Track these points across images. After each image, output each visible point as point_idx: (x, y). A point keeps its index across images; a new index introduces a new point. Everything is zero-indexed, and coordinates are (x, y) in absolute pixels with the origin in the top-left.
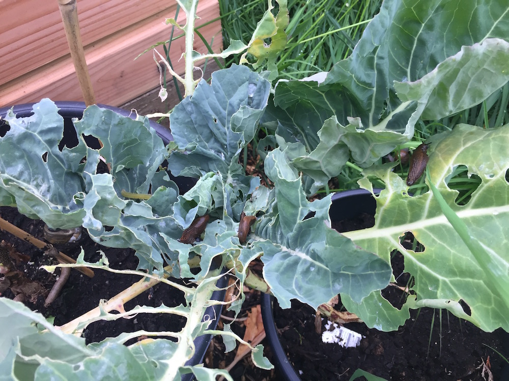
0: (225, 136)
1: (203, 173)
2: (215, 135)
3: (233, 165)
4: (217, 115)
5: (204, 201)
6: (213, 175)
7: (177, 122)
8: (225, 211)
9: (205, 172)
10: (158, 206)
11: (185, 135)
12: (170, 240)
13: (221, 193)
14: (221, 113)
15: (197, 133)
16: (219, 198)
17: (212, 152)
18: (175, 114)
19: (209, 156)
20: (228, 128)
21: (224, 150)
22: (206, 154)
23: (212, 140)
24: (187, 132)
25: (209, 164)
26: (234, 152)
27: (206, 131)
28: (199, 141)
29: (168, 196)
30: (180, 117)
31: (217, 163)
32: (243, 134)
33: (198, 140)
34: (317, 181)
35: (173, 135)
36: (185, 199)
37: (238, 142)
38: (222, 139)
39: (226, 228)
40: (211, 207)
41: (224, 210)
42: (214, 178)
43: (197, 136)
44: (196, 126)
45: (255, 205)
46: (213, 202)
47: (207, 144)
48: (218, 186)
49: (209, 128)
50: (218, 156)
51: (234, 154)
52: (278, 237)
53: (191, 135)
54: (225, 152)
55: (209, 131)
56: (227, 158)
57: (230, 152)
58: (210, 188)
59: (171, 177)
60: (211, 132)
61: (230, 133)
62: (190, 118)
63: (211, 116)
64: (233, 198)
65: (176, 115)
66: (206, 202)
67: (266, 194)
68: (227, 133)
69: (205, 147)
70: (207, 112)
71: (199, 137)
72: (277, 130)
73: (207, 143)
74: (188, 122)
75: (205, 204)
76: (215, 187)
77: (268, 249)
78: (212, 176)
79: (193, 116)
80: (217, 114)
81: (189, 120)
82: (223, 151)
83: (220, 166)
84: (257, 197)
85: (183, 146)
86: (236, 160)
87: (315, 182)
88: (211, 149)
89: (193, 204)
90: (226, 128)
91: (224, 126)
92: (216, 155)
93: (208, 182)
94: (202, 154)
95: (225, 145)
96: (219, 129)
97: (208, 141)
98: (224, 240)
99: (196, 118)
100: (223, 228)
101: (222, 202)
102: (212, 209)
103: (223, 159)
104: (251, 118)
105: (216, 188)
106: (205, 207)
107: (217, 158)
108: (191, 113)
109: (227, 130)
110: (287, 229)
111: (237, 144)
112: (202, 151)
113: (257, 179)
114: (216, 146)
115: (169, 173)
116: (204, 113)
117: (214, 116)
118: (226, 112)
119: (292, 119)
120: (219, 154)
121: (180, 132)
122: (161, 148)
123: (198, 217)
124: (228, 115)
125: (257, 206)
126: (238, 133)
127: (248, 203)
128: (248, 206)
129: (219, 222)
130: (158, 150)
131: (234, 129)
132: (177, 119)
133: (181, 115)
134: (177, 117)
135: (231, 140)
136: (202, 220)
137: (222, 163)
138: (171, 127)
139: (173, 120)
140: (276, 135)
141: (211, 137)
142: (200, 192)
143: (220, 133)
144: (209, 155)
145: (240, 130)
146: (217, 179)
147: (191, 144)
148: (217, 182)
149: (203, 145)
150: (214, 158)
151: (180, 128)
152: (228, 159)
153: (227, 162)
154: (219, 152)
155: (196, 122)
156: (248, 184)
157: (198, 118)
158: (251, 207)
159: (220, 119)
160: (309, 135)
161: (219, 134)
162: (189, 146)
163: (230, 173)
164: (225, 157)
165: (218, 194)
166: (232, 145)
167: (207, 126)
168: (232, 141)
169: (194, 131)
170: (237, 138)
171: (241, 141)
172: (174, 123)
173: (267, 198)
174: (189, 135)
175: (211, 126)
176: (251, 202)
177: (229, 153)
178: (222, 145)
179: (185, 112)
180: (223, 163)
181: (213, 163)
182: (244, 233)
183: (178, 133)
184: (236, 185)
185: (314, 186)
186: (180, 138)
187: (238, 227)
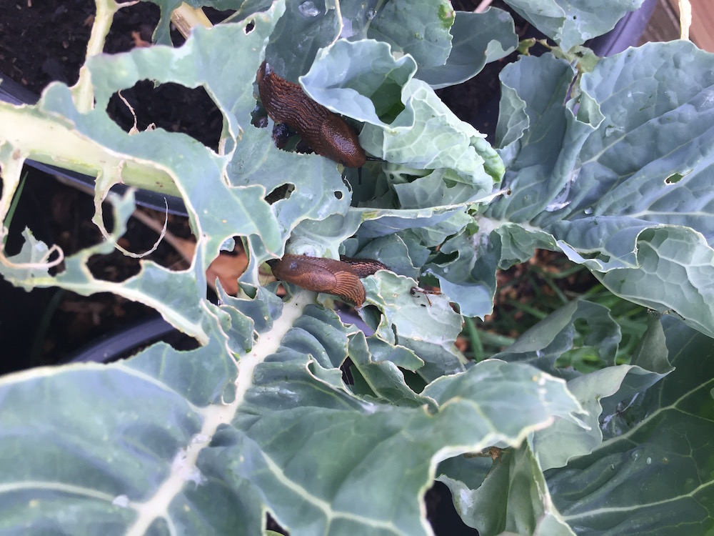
0: (620, 209)
1: (509, 151)
2: (622, 180)
3: (528, 236)
4: (690, 185)
5: (402, 144)
6: (494, 175)
7: (666, 65)
8: (375, 214)
9: (510, 157)
10: (396, 8)
11: (624, 94)
12: (262, 34)
13: (438, 200)
14: (697, 195)
15: (628, 129)
16: (424, 195)
17: (570, 175)
18: (691, 58)
19: (558, 164)
20: (645, 218)
21: (577, 209)
22: (566, 157)
23: (609, 174)
24: (635, 97)
25: (537, 168)
26: (571, 237)
27: (635, 153)
28: (604, 137)
29: (426, 36)
30: (681, 73)
31: (539, 191)
32: (629, 266)
33: (608, 132)
34: (473, 497)
35: (625, 53)
36: (406, 80)
37: (603, 250)
38: (612, 200)
39: (318, 216)
40: (396, 173)
41: (380, 210)
42: (480, 176)
43: (621, 129)
44: (654, 121)
45: (403, 304)
46: (410, 178)
47: (595, 159)
48: (461, 192)
49: (647, 161)
50: (559, 190)
51: (565, 239)
52: (274, 389)
53: (623, 110)
54: (569, 210)
55: (636, 161)
56: (553, 218)
57: (570, 227)
58: (449, 164)
59: (498, 66)
60: (633, 169)
61: (633, 223)
62: (680, 103)
63: (691, 164)
64: (431, 236)
65: (686, 59)
66: (399, 154)
67: (438, 334)
68: (633, 216)
69: (586, 153)
70: (703, 152)
71: (616, 135)
72: (643, 371)
73: (600, 161)
74: (667, 98)
75: (394, 151)
76: (456, 182)
77: (206, 364)
78: (488, 169)
79: (688, 112)
80: (695, 183)
81: (674, 100)
82: (575, 205)
83: (528, 198)
84: (428, 307)
85: (589, 86)
86: (547, 245)
87: (471, 492)
88: (582, 172)
89: (391, 108)
90: (645, 212)
91: (656, 206)
92: (562, 185)
93: (466, 158)
94: (566, 143)
95: (594, 210)
96: (643, 190)
97: (606, 161)
98: (248, 209)
99: (681, 119)
100: (317, 209)
101: (412, 204)
102: (392, 177)
103: (551, 207)
104: (688, 295)
105: (451, 184)
106: (385, 149)
107: (554, 190)
108: (696, 104)
109: (642, 217)
110: (282, 430)
111: (595, 244)
112: (573, 145)
113: (485, 306)
114: (591, 185)
115: (513, 58)
116: (701, 142)
117: (687, 174)
118: (698, 213)
119: (673, 407)
120: (566, 195)
121: (635, 77)
122: (584, 28)
123: (352, 128)
124: (687, 217)
125: (398, 308)
126: (635, 251)
127: (409, 282)
128: (398, 282)
129: (338, 195)
130: (577, 21)
131: (647, 236)
132: (677, 65)
133: (688, 76)
134: (683, 63)
135: (610, 229)
136: (345, 146)
137: (538, 203)
138: (651, 45)
139: (672, 53)
140: (626, 368)
141: (616, 170)
142: (430, 130)
143: (633, 197)
144: (562, 165)
145: (645, 254)
146: (479, 188)
147: (595, 109)
148: (468, 186)
149: (594, 147)
150: (554, 181)
151: (648, 75)
152: (548, 221)
153: (540, 219)
154: (572, 194)
155: (668, 120)
156: (477, 276)
157: (682, 125)
158: (394, 289)
159: (675, 196)
160: (626, 460)
161: (628, 193)
162: (591, 104)
163: (504, 228)
164: (556, 212)
165: (436, 190)
166: (594, 230)
167: (654, 153)
168: (604, 232)
169: (638, 119)
170: (620, 247)
171: (606, 259)
172: (662, 55)
173: (425, 339)
174: (623, 104)
175: (655, 167)
176: (412, 292)
177: (566, 223)
178: (591, 203)
179: (699, 86)
180: (536, 208)
181: (538, 177)
182: (297, 274)
183: (631, 69)
184: (475, 243)
185: (459, 487)
186: (615, 76)
187: (319, 255)
